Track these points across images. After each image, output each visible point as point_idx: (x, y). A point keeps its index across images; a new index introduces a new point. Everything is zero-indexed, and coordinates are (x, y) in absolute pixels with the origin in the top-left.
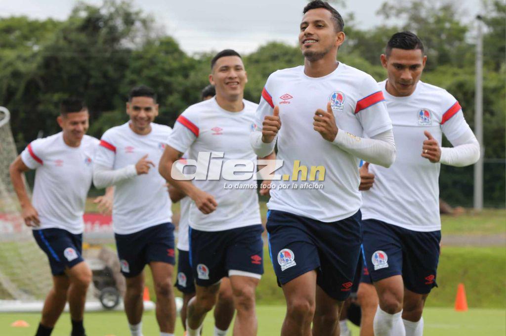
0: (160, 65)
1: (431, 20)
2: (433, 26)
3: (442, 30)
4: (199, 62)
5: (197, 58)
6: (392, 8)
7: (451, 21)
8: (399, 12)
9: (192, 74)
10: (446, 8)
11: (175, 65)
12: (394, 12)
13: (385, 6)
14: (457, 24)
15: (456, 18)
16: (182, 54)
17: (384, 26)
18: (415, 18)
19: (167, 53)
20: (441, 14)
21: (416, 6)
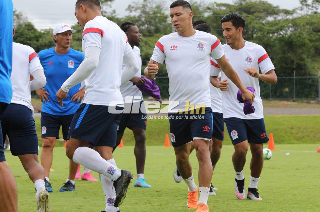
0: (25, 36)
1: (151, 13)
2: (152, 15)
3: (157, 17)
4: (44, 34)
5: (42, 32)
6: (133, 7)
7: (160, 13)
8: (136, 9)
9: (40, 39)
10: (158, 7)
11: (32, 35)
12: (134, 9)
13: (130, 6)
14: (163, 14)
15: (163, 11)
16: (35, 30)
17: (130, 16)
18: (144, 12)
19: (28, 30)
20: (156, 10)
21: (144, 6)
